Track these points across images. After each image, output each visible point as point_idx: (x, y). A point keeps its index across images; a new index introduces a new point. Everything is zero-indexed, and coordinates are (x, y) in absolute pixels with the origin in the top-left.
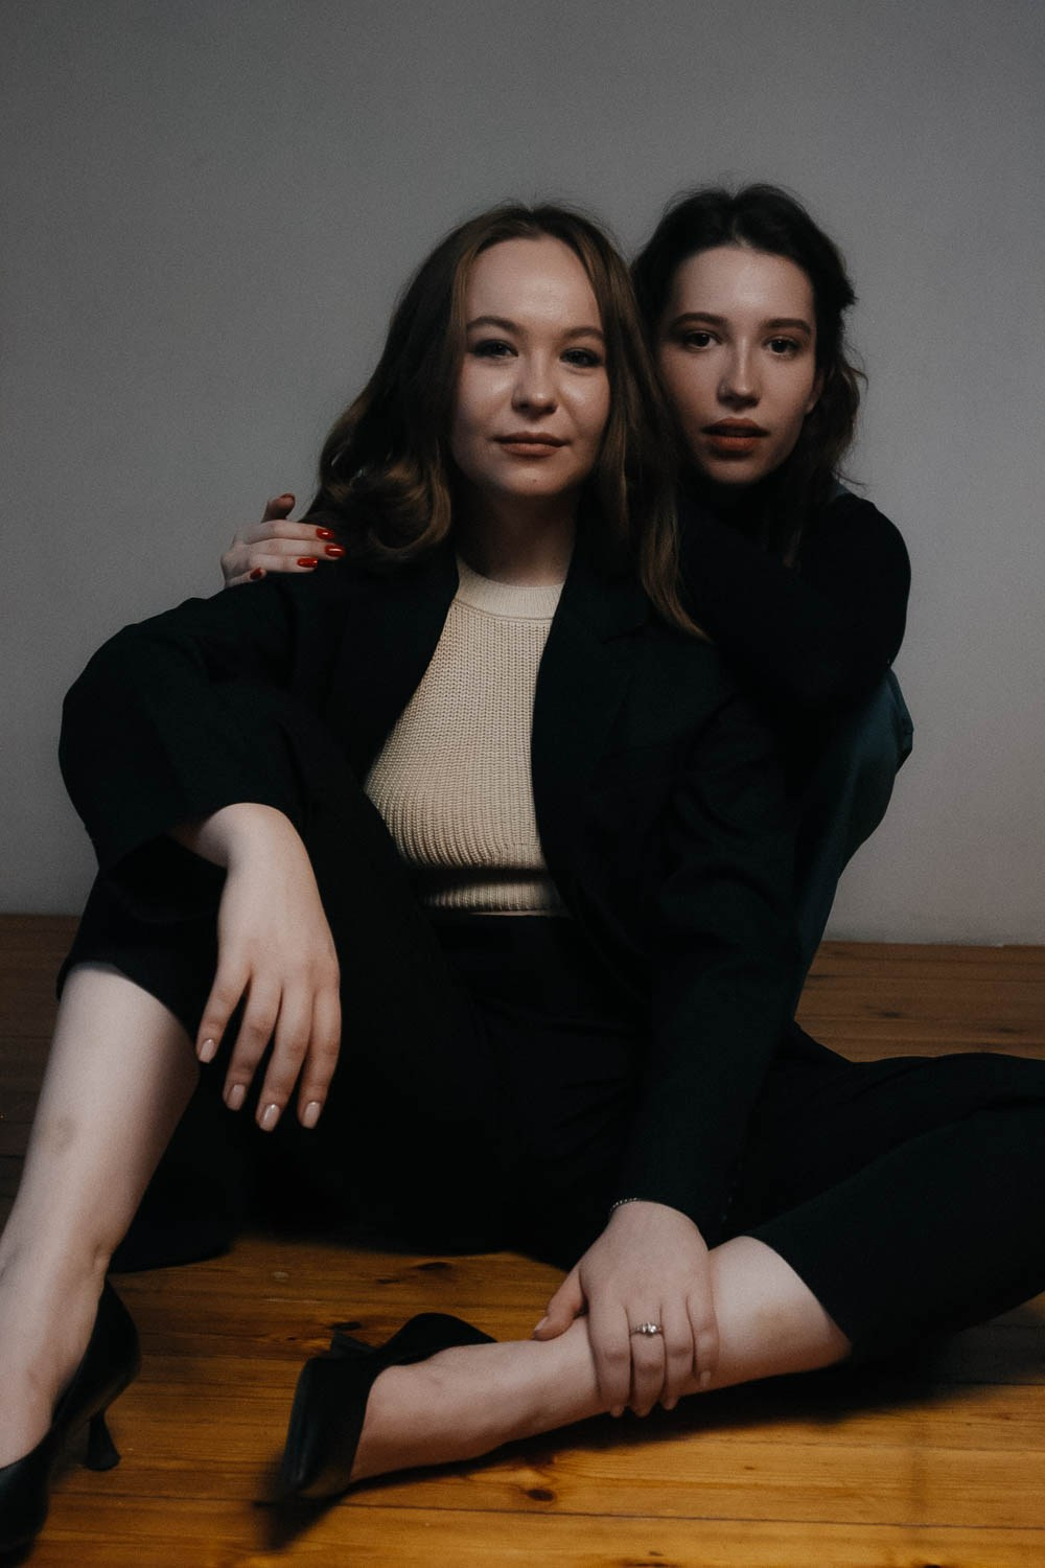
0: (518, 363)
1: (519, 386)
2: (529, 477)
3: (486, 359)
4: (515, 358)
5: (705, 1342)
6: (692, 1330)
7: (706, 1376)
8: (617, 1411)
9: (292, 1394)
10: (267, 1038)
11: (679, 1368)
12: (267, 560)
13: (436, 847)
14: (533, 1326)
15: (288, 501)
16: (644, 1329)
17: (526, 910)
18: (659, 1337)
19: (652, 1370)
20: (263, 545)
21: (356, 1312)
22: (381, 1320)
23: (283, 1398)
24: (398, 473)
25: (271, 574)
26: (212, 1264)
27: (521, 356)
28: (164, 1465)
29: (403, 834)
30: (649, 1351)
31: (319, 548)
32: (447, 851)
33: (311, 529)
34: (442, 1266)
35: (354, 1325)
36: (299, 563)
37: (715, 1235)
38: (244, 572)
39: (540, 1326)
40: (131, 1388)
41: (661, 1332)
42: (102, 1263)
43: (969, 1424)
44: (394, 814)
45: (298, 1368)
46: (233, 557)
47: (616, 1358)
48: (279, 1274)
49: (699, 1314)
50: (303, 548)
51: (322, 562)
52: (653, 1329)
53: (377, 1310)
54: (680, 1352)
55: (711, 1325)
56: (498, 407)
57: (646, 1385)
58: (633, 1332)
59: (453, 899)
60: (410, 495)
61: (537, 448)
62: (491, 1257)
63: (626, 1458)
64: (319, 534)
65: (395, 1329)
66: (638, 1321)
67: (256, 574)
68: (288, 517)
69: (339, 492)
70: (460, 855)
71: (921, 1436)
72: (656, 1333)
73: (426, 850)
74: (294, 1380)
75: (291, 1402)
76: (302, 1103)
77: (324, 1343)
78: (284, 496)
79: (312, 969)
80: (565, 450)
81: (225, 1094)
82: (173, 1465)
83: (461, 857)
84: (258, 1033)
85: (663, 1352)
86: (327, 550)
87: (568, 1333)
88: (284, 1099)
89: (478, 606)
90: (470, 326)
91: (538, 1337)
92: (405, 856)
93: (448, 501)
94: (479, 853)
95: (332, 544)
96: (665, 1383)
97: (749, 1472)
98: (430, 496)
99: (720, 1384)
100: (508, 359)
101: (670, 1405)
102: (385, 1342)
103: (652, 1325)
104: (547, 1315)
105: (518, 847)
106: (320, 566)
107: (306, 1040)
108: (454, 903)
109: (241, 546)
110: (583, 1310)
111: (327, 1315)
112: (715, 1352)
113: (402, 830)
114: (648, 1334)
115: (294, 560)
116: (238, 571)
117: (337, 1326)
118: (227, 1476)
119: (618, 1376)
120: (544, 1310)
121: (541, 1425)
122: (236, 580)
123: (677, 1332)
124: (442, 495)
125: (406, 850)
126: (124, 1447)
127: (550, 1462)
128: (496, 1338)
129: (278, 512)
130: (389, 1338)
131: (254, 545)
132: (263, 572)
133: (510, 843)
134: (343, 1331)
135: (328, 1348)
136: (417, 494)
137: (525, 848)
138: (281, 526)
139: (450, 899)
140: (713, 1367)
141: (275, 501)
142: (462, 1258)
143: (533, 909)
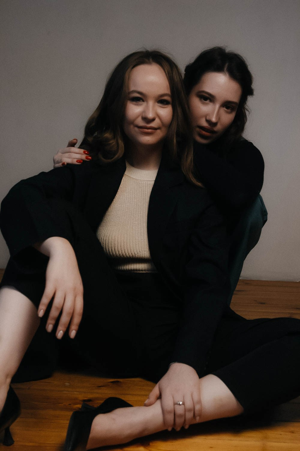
0: (144, 104)
1: (144, 112)
2: (147, 139)
3: (134, 103)
4: (143, 103)
5: (197, 407)
6: (194, 403)
7: (198, 418)
8: (170, 429)
9: (68, 422)
10: (60, 310)
11: (189, 415)
12: (67, 160)
13: (118, 252)
14: (145, 401)
15: (75, 141)
16: (178, 403)
17: (146, 271)
18: (183, 406)
19: (181, 416)
20: (67, 154)
21: (90, 396)
22: (97, 399)
23: (66, 423)
24: (107, 135)
25: (68, 164)
26: (47, 380)
27: (145, 102)
28: (27, 444)
29: (108, 247)
30: (180, 410)
31: (84, 157)
32: (122, 253)
33: (82, 151)
34: (118, 382)
35: (90, 400)
36: (77, 161)
37: (201, 374)
38: (60, 163)
39: (147, 402)
40: (18, 419)
41: (183, 404)
42: (9, 380)
43: (281, 434)
44: (105, 241)
45: (71, 413)
46: (57, 158)
47: (170, 412)
48: (67, 384)
49: (196, 398)
50: (78, 156)
51: (84, 161)
52: (181, 403)
53: (97, 396)
54: (190, 410)
55: (200, 402)
56: (137, 117)
57: (179, 421)
58: (175, 404)
59: (124, 267)
60: (111, 142)
61: (150, 131)
62: (133, 379)
63: (173, 443)
64: (84, 152)
65: (102, 402)
66: (176, 401)
67: (63, 164)
68: (75, 146)
69: (90, 139)
70: (125, 254)
71: (266, 438)
72: (182, 404)
73: (115, 252)
74: (69, 418)
75: (68, 424)
76: (70, 331)
77: (79, 406)
78: (74, 139)
79: (75, 289)
80: (158, 131)
81: (47, 327)
82: (31, 444)
83: (126, 255)
84: (57, 308)
85: (184, 410)
86: (87, 158)
87: (155, 404)
88: (65, 329)
89: (132, 176)
90: (130, 93)
91: (146, 405)
92: (109, 254)
93: (123, 145)
94: (131, 253)
95: (88, 156)
96: (185, 420)
97: (211, 448)
98: (118, 143)
99: (202, 420)
100: (141, 103)
101: (187, 427)
102: (99, 406)
103: (181, 401)
104: (148, 398)
105: (143, 252)
106: (83, 162)
107: (72, 311)
108: (124, 269)
109: (60, 154)
110: (160, 397)
111: (81, 397)
112: (201, 410)
113: (108, 246)
114: (179, 404)
115: (76, 160)
116: (58, 162)
117: (84, 401)
118: (48, 448)
119: (170, 418)
120: (147, 396)
121: (146, 433)
122: (57, 165)
123: (189, 404)
124: (121, 143)
125: (109, 252)
126: (15, 438)
127: (149, 445)
128: (133, 405)
129: (72, 144)
130: (100, 404)
131: (64, 154)
132: (66, 163)
133: (141, 250)
134: (85, 402)
135: (80, 407)
136: (113, 142)
137: (145, 252)
138: (72, 149)
139: (123, 268)
140: (200, 415)
141: (71, 141)
142: (123, 379)
143: (148, 270)
